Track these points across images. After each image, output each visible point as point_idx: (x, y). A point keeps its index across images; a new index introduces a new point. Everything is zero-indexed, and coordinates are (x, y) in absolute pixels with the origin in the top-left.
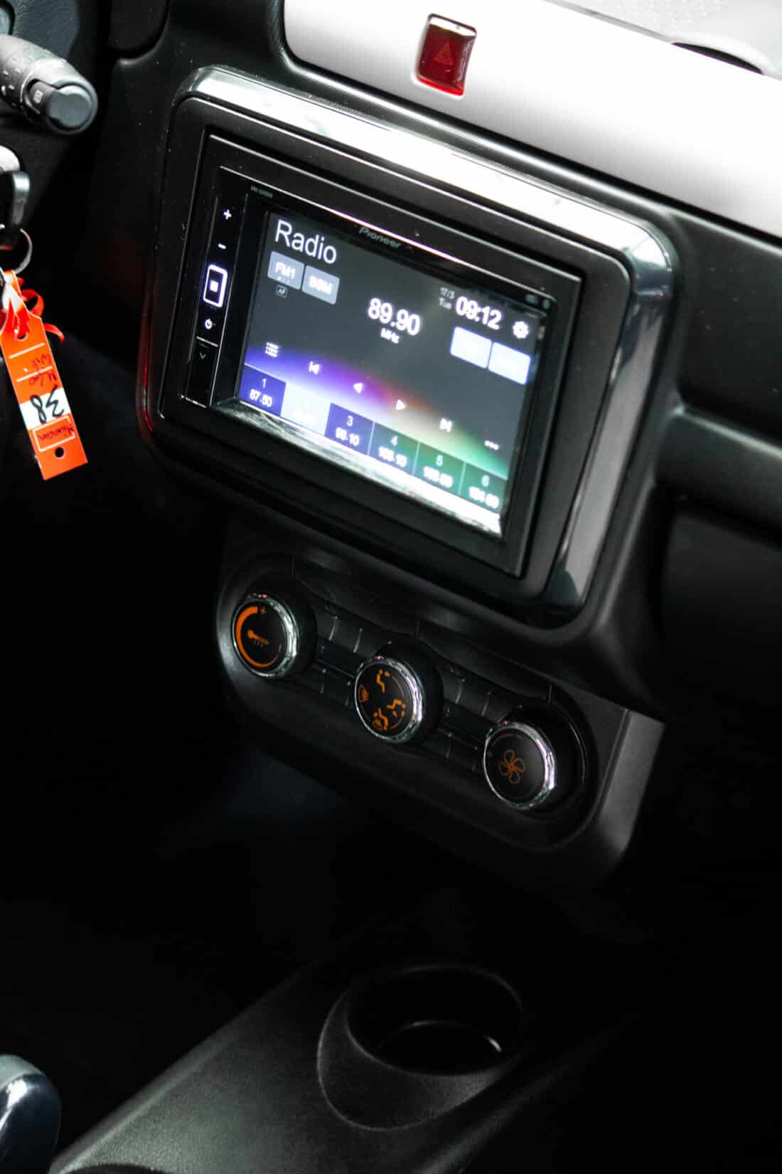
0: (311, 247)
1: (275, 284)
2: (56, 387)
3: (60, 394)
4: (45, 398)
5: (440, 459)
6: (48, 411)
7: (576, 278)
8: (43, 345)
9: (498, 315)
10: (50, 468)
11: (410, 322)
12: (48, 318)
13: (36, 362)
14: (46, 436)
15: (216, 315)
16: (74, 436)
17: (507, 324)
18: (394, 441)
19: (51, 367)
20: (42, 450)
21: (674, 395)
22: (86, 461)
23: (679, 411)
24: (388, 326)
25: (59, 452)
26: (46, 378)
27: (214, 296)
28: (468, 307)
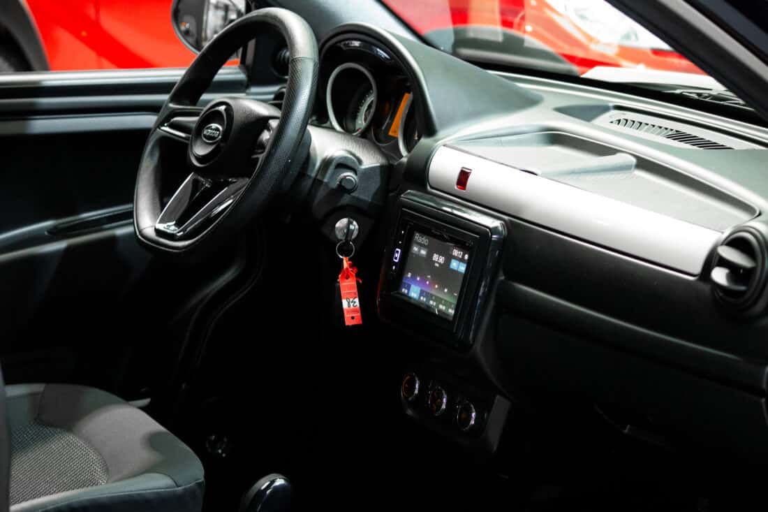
0: (423, 241)
1: (413, 254)
2: (355, 298)
3: (357, 300)
4: (351, 300)
5: (443, 302)
6: (352, 304)
7: (478, 236)
8: (354, 283)
9: (462, 253)
10: (348, 322)
11: (442, 260)
12: (357, 275)
13: (350, 287)
14: (348, 312)
15: (395, 264)
16: (359, 314)
17: (463, 256)
18: (434, 298)
19: (356, 290)
20: (347, 316)
21: (501, 272)
22: (361, 322)
23: (502, 278)
24: (437, 262)
25: (353, 318)
26: (353, 294)
27: (396, 258)
28: (456, 252)
